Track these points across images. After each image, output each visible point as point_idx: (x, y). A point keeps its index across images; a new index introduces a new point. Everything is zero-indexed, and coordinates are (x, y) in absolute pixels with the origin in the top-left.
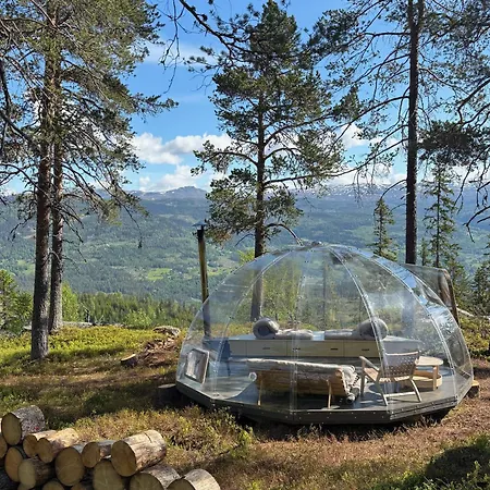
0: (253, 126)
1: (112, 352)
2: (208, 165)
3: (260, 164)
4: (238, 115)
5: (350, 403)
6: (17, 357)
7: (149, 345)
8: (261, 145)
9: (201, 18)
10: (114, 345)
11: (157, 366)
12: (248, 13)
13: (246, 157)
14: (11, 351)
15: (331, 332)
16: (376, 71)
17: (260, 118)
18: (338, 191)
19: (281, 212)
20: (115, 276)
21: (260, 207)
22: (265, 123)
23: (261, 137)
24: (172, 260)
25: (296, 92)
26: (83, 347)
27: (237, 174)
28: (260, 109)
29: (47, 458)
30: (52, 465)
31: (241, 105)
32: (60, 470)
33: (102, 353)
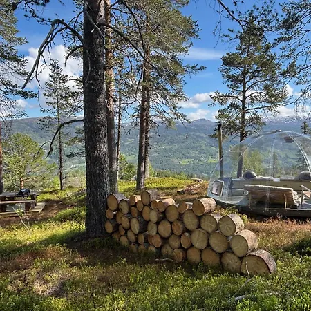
0: (241, 81)
1: (172, 189)
2: (217, 102)
3: (244, 101)
4: (233, 76)
5: (296, 207)
6: (129, 189)
7: (189, 186)
8: (244, 92)
9: (231, 13)
10: (173, 186)
11: (194, 194)
12: (253, 9)
13: (236, 97)
14: (127, 187)
15: (283, 178)
16: (307, 50)
17: (244, 78)
18: (280, 121)
19: (254, 124)
20: (167, 162)
21: (243, 122)
22: (246, 80)
23: (244, 86)
24: (193, 155)
25: (263, 64)
26: (159, 186)
27: (232, 105)
28: (245, 73)
29: (162, 210)
30: (164, 213)
31: (235, 71)
32: (168, 215)
33: (167, 188)
